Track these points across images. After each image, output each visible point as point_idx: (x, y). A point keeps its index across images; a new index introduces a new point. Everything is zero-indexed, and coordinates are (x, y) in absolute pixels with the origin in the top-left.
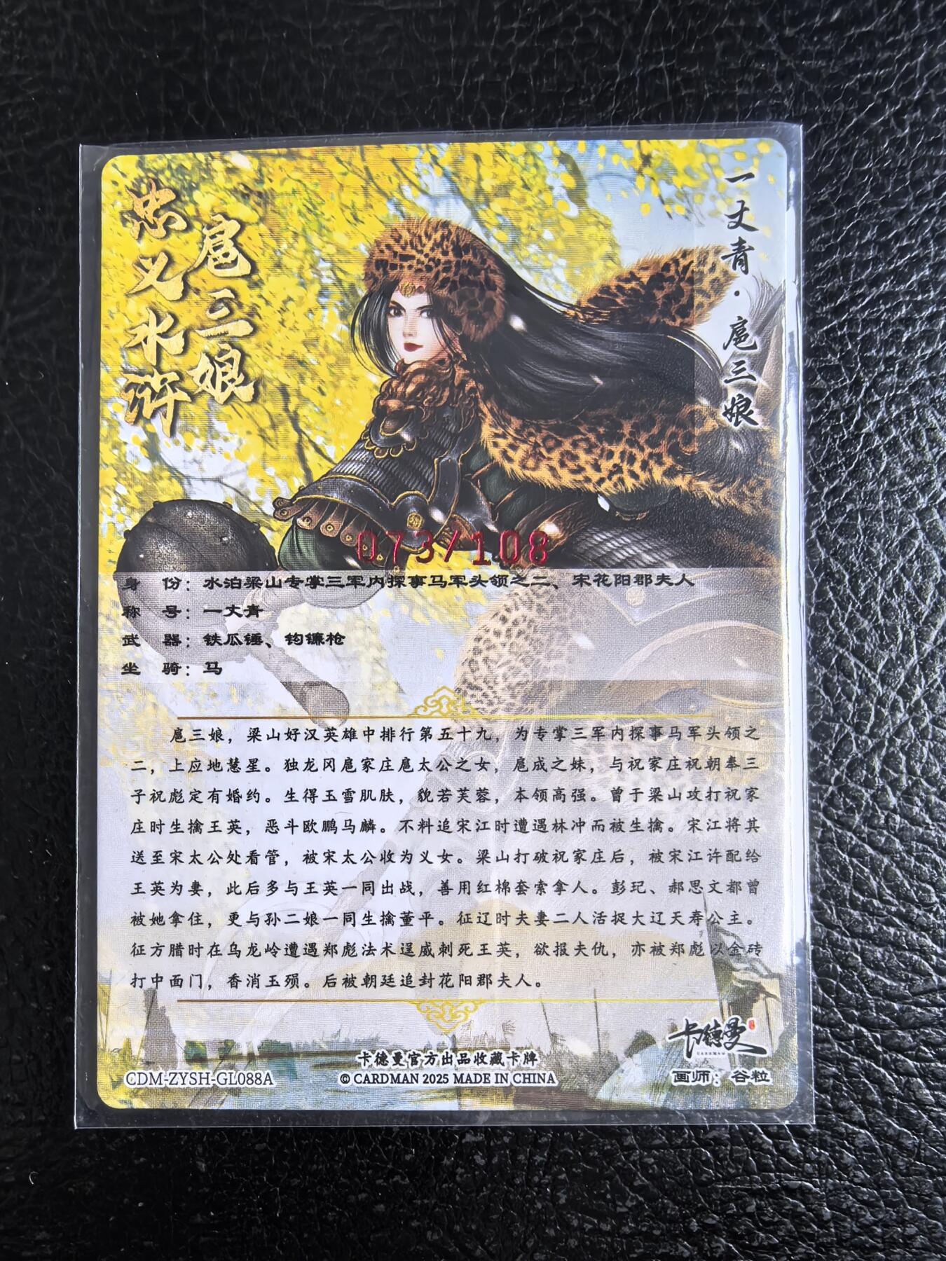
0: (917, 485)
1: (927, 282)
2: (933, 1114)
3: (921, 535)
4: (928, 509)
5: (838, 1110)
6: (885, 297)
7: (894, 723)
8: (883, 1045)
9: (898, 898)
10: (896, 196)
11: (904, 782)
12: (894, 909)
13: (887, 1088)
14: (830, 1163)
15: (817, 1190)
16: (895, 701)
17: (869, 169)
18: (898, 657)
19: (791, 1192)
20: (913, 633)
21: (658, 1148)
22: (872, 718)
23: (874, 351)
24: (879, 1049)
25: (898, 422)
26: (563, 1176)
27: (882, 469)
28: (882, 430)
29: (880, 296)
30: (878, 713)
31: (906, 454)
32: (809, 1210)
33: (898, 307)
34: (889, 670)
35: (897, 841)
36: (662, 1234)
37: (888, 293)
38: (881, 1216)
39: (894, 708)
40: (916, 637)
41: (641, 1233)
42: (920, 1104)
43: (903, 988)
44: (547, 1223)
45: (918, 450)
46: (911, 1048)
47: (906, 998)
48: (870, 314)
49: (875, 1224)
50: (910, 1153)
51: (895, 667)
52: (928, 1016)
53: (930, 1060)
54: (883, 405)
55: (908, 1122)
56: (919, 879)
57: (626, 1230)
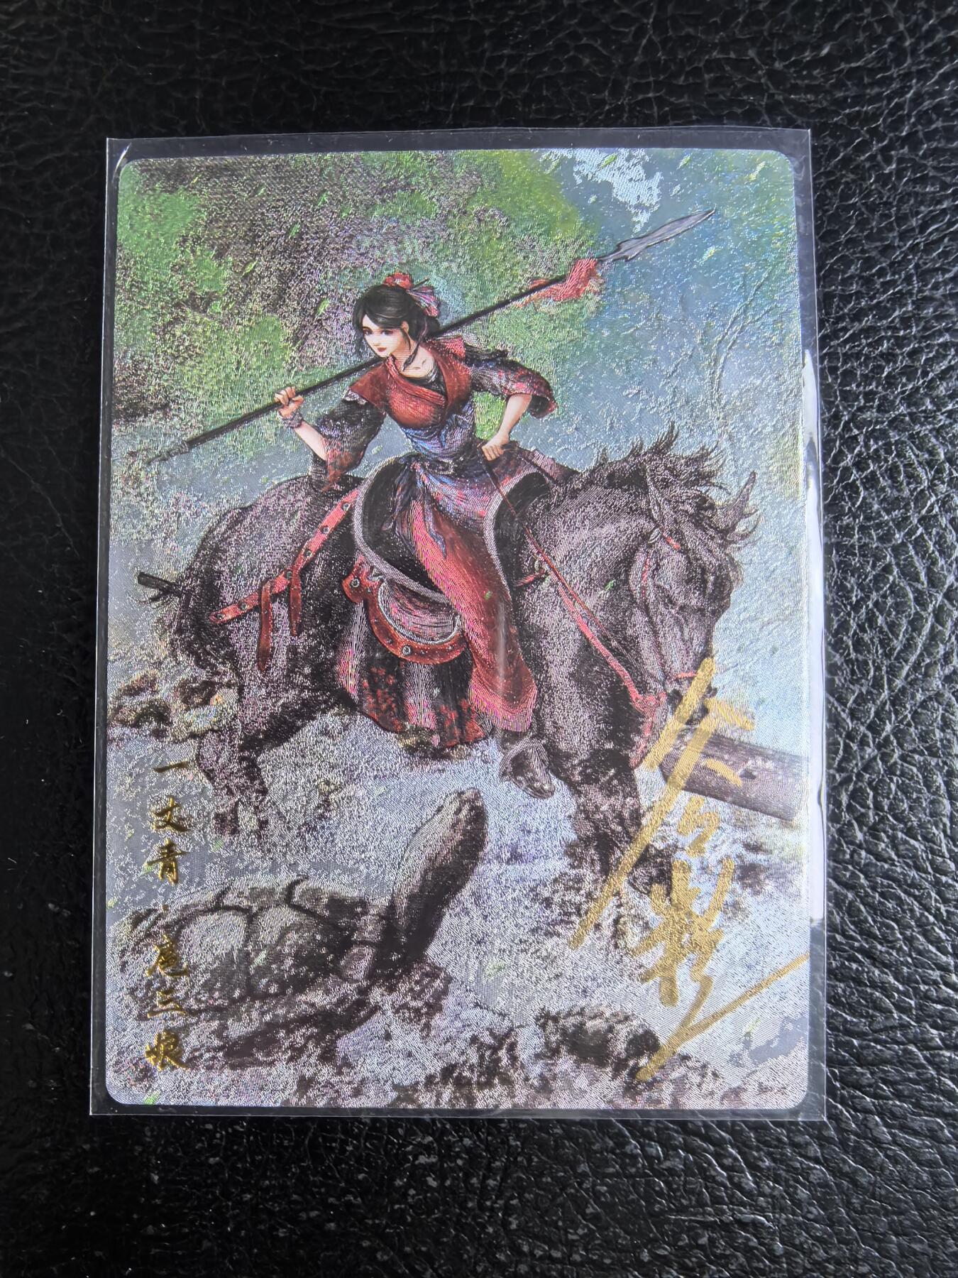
0: (893, 520)
1: (909, 318)
2: (888, 1152)
3: (896, 570)
4: (903, 544)
5: (794, 1145)
6: (867, 331)
7: (862, 758)
8: (841, 1081)
9: (861, 934)
10: (880, 230)
11: (872, 817)
12: (856, 944)
13: (843, 1125)
14: (783, 1198)
15: (770, 1224)
16: (865, 735)
17: (854, 204)
18: (869, 692)
19: (743, 1225)
20: (884, 668)
21: (611, 1176)
22: (841, 752)
23: (854, 386)
24: (838, 1084)
25: (876, 457)
26: (514, 1202)
27: (858, 503)
28: (860, 464)
29: (862, 331)
30: (847, 747)
31: (883, 489)
32: (761, 1244)
33: (879, 342)
34: (859, 705)
35: (862, 876)
36: (612, 1264)
37: (870, 328)
38: (834, 1253)
39: (863, 743)
40: (887, 672)
41: (592, 1262)
42: (877, 1142)
43: (863, 1025)
44: (499, 1248)
45: (896, 485)
46: (870, 1086)
47: (865, 1034)
48: (851, 348)
49: (828, 1261)
50: (865, 1191)
51: (865, 701)
52: (888, 1054)
53: (887, 1098)
54: (861, 439)
55: (866, 1161)
56: (883, 915)
57: (577, 1258)
